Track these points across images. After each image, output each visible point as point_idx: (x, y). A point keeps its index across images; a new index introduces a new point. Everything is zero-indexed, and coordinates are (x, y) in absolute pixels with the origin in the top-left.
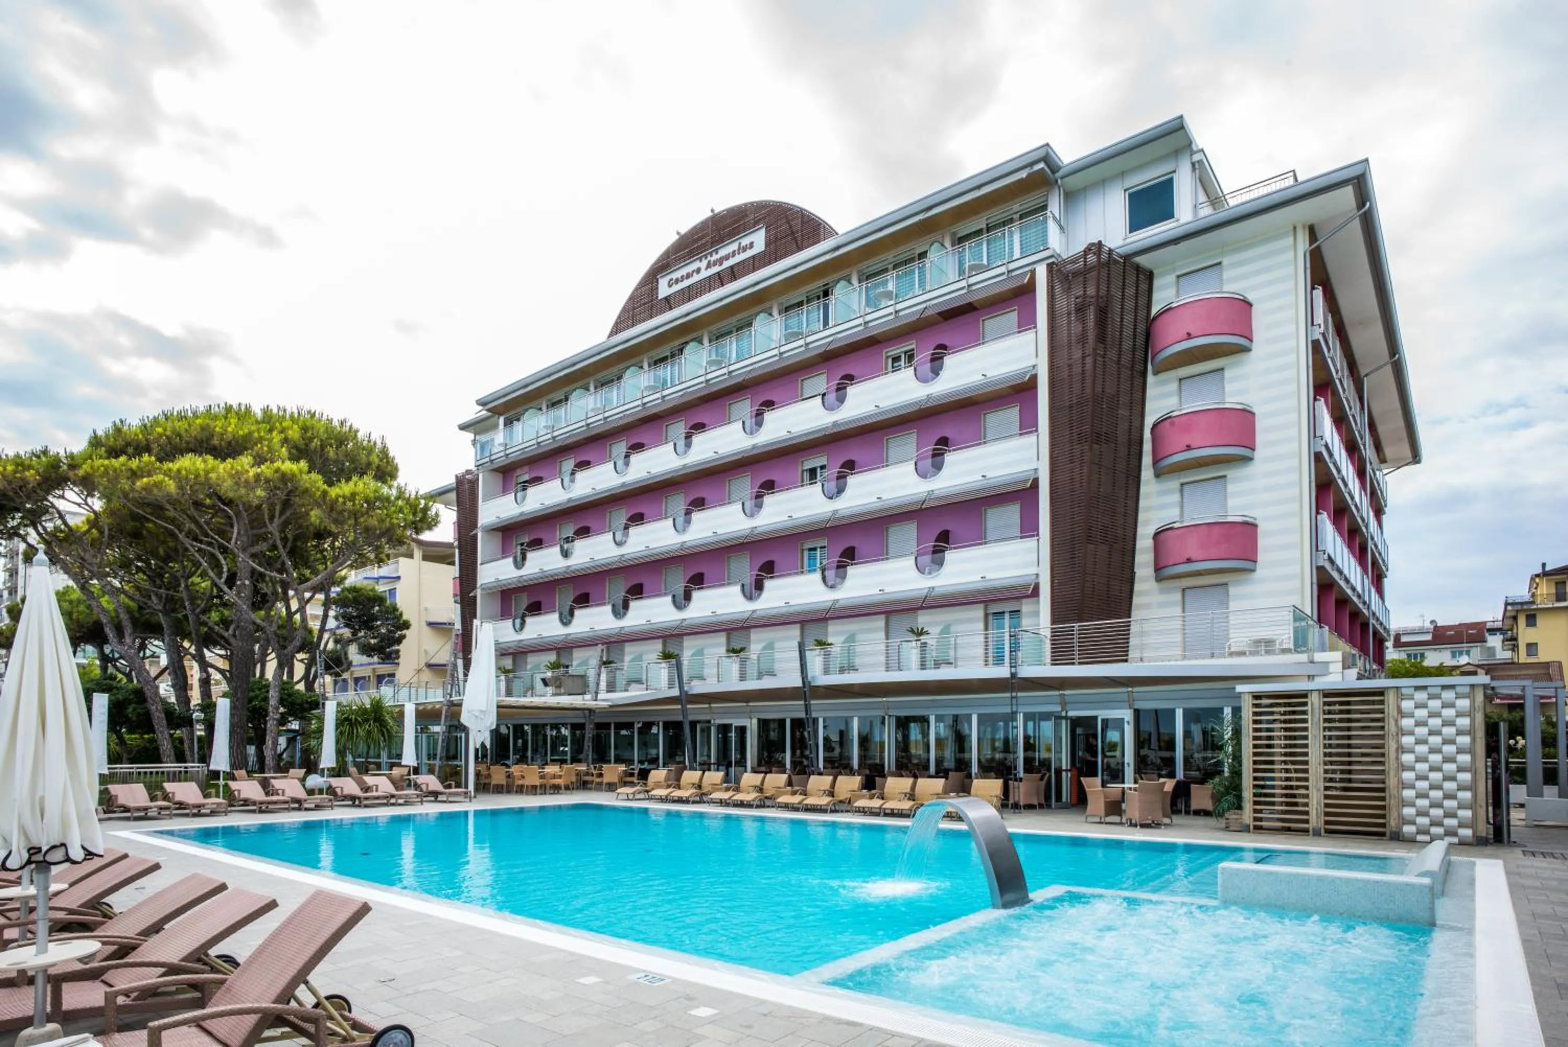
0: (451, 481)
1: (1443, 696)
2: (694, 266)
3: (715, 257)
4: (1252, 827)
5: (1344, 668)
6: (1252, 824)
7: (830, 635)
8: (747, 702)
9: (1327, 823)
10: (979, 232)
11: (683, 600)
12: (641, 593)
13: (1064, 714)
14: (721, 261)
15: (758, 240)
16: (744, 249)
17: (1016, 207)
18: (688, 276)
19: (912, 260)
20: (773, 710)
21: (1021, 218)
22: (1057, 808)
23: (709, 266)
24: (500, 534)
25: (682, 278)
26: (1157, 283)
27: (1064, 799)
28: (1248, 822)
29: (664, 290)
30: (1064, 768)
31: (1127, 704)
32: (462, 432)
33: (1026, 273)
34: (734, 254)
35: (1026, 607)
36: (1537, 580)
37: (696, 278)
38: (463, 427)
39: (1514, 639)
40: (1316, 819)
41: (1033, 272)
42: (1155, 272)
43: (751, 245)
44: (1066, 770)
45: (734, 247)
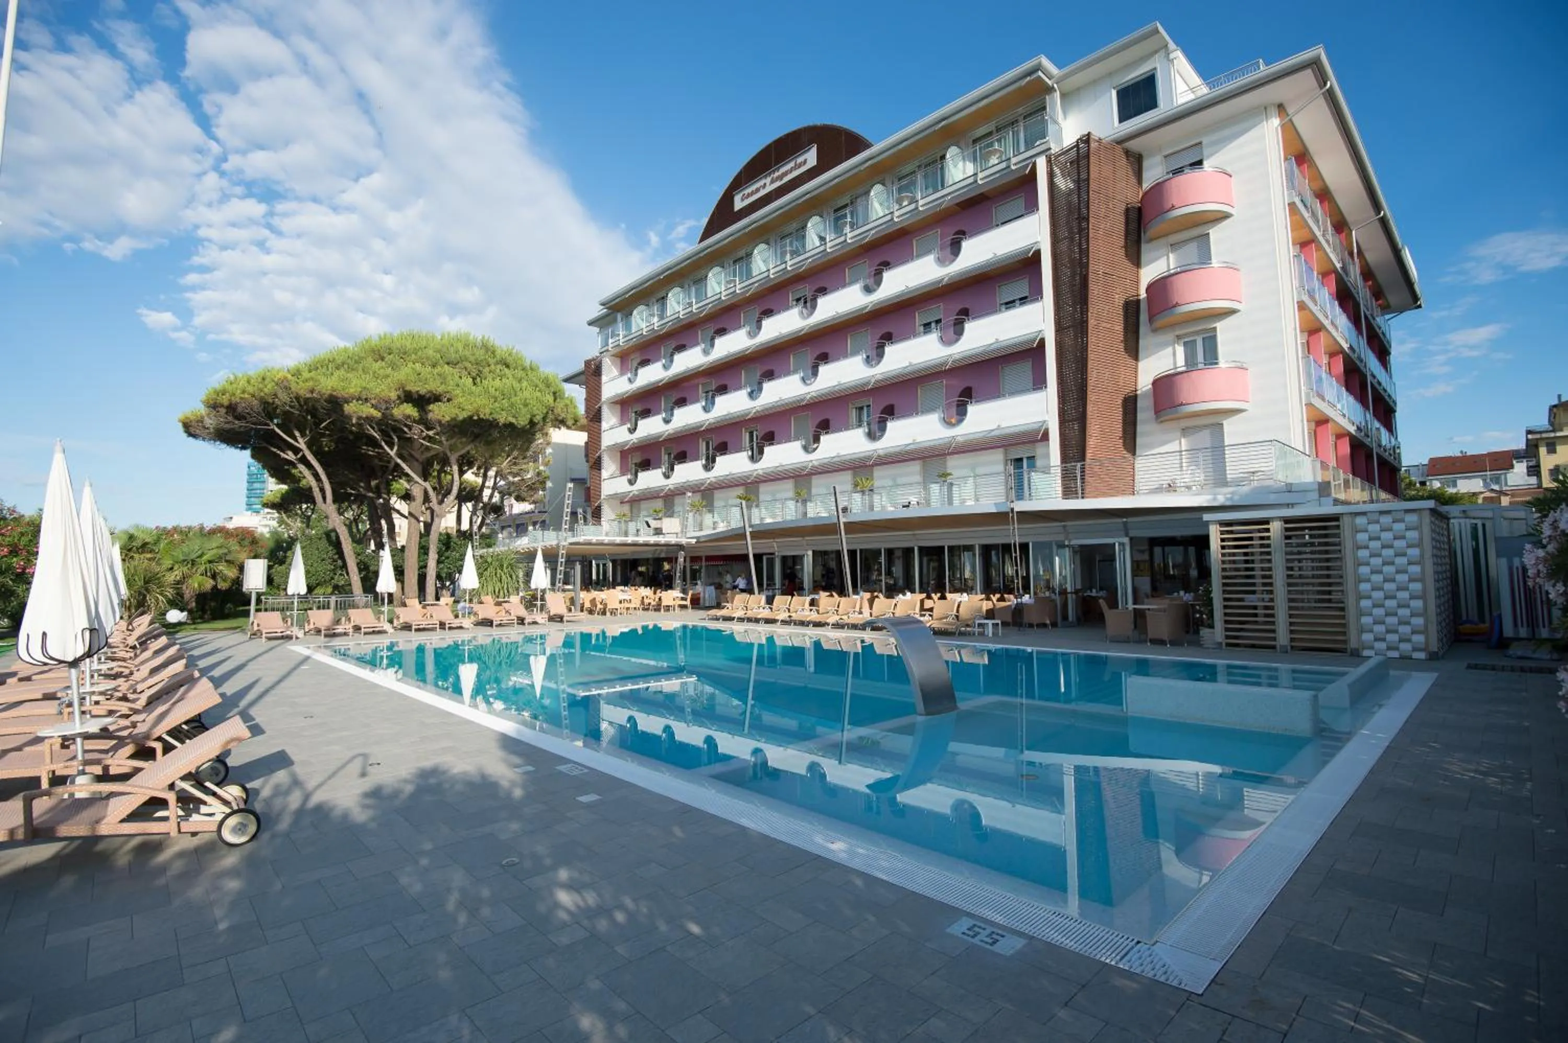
0: (581, 366)
1: (1381, 520)
2: (761, 183)
3: (777, 174)
4: (1224, 644)
5: (1320, 496)
6: (1225, 641)
7: (875, 479)
8: (803, 536)
9: (1292, 640)
10: (990, 134)
11: (757, 455)
12: (726, 449)
13: (1067, 543)
14: (780, 178)
15: (811, 157)
16: (800, 166)
17: (1020, 110)
18: (758, 190)
19: (935, 161)
20: (826, 543)
21: (1025, 118)
22: (1064, 626)
23: (772, 182)
24: (618, 407)
25: (752, 193)
26: (1146, 164)
27: (1070, 619)
28: (1220, 640)
29: (739, 204)
30: (1069, 590)
31: (1123, 533)
32: (591, 327)
33: (1028, 165)
34: (791, 171)
35: (1039, 450)
36: (1555, 410)
37: (762, 193)
38: (591, 323)
39: (1538, 466)
40: (1283, 637)
41: (1034, 164)
42: (1144, 154)
43: (805, 162)
44: (1071, 593)
45: (792, 164)
